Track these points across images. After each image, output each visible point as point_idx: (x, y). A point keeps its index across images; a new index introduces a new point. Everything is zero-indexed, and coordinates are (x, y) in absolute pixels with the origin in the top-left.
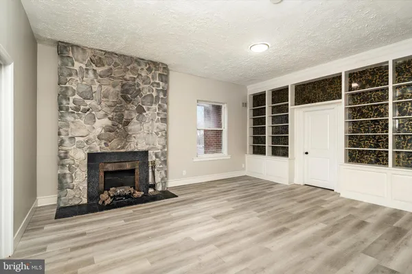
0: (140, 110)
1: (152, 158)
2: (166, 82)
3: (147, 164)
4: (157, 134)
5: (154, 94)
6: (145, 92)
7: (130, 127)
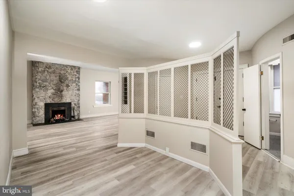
0: (68, 86)
1: (73, 105)
2: (79, 74)
3: (71, 107)
4: (75, 95)
5: (74, 79)
6: (70, 78)
7: (63, 93)
